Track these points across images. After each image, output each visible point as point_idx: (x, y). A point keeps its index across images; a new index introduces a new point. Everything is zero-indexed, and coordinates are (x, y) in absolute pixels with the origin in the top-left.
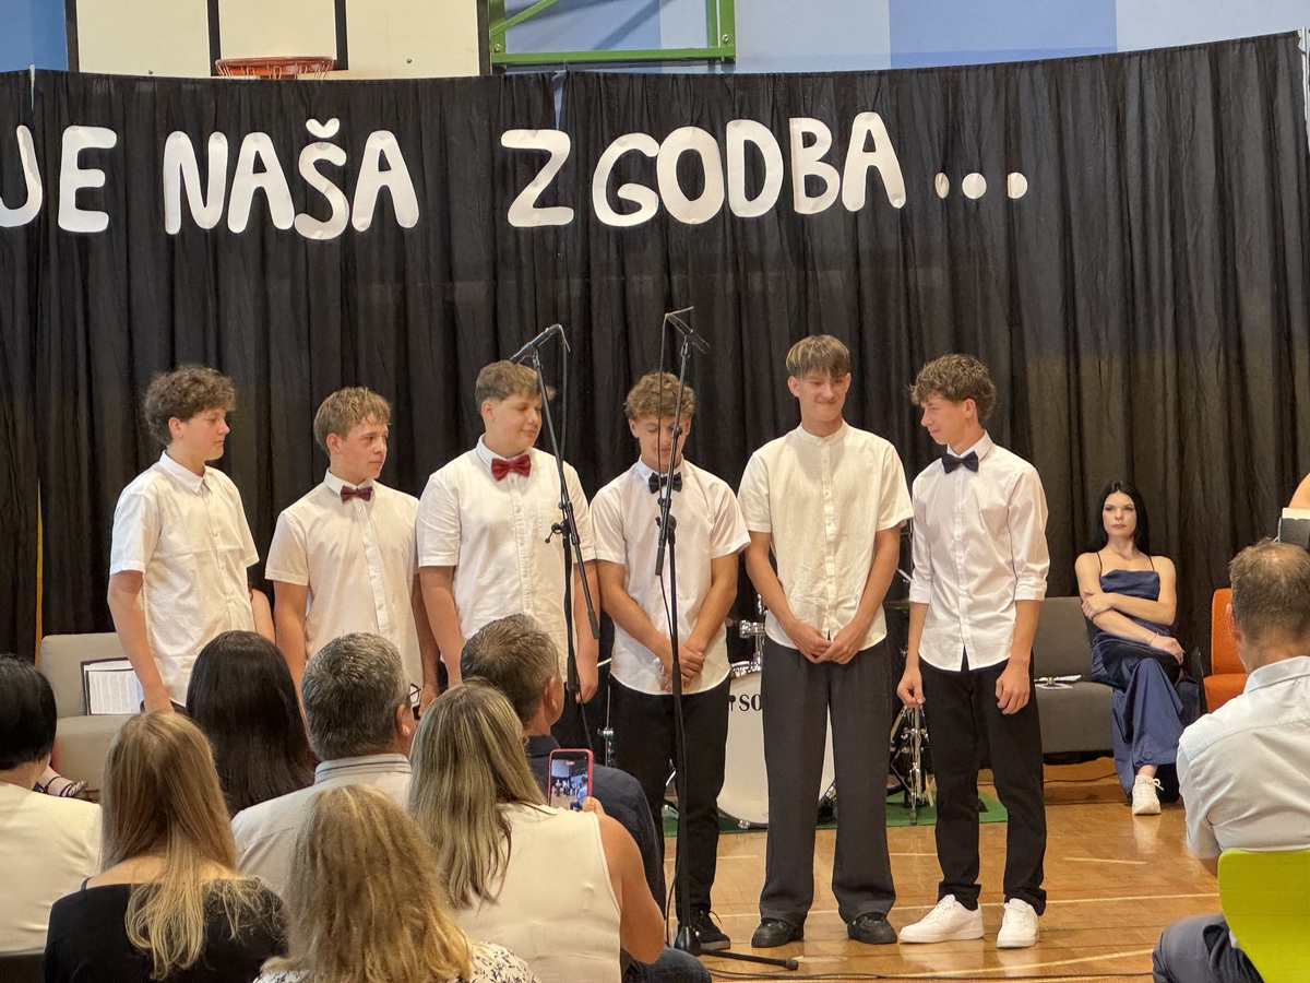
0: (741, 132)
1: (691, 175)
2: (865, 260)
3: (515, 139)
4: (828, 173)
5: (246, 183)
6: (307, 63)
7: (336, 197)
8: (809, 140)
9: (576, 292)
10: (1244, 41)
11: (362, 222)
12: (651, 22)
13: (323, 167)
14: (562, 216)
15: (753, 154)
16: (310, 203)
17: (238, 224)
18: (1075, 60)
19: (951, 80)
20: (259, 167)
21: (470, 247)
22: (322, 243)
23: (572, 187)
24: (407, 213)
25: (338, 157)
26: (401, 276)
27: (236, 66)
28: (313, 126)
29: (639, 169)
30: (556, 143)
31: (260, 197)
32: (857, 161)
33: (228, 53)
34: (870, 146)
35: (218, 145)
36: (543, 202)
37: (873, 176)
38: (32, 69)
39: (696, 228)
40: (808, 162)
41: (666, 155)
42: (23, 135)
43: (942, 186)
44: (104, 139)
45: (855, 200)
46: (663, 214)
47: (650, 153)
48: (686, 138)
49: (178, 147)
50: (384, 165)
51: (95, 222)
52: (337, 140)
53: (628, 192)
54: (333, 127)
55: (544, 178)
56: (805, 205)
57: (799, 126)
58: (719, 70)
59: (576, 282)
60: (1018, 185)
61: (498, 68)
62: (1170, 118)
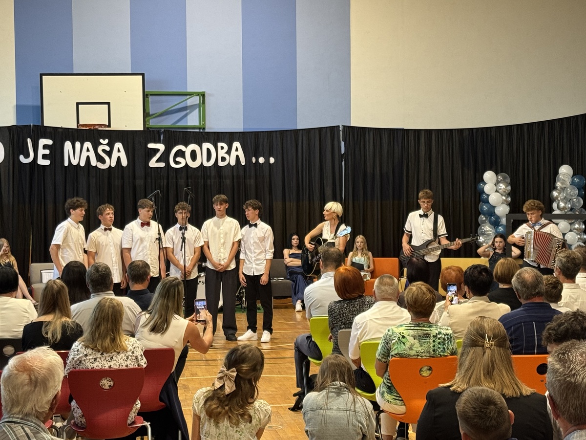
0: (206, 145)
1: (194, 155)
2: (235, 178)
3: (151, 146)
4: (227, 156)
5: (85, 154)
6: (101, 125)
7: (107, 158)
8: (222, 148)
9: (165, 184)
10: (327, 127)
11: (113, 165)
12: (185, 119)
13: (104, 151)
14: (162, 165)
15: (209, 151)
16: (100, 159)
17: (82, 164)
18: (286, 131)
19: (257, 134)
20: (88, 150)
21: (140, 172)
22: (103, 169)
23: (165, 158)
24: (124, 163)
25: (108, 148)
26: (123, 178)
27: (83, 126)
28: (101, 141)
29: (181, 154)
30: (161, 147)
31: (88, 157)
32: (234, 153)
33: (81, 123)
34: (237, 150)
35: (78, 145)
36: (158, 161)
37: (237, 157)
38: (32, 124)
39: (195, 168)
40: (222, 153)
41: (188, 150)
42: (29, 141)
43: (254, 160)
44: (49, 142)
45: (233, 163)
46: (186, 165)
47: (184, 150)
48: (193, 147)
49: (68, 145)
50: (119, 151)
51: (47, 162)
52: (107, 144)
53: (178, 159)
54: (106, 141)
55: (158, 155)
56: (221, 164)
57: (220, 145)
58: (201, 131)
59: (165, 180)
60: (272, 160)
61: (148, 128)
62: (309, 145)
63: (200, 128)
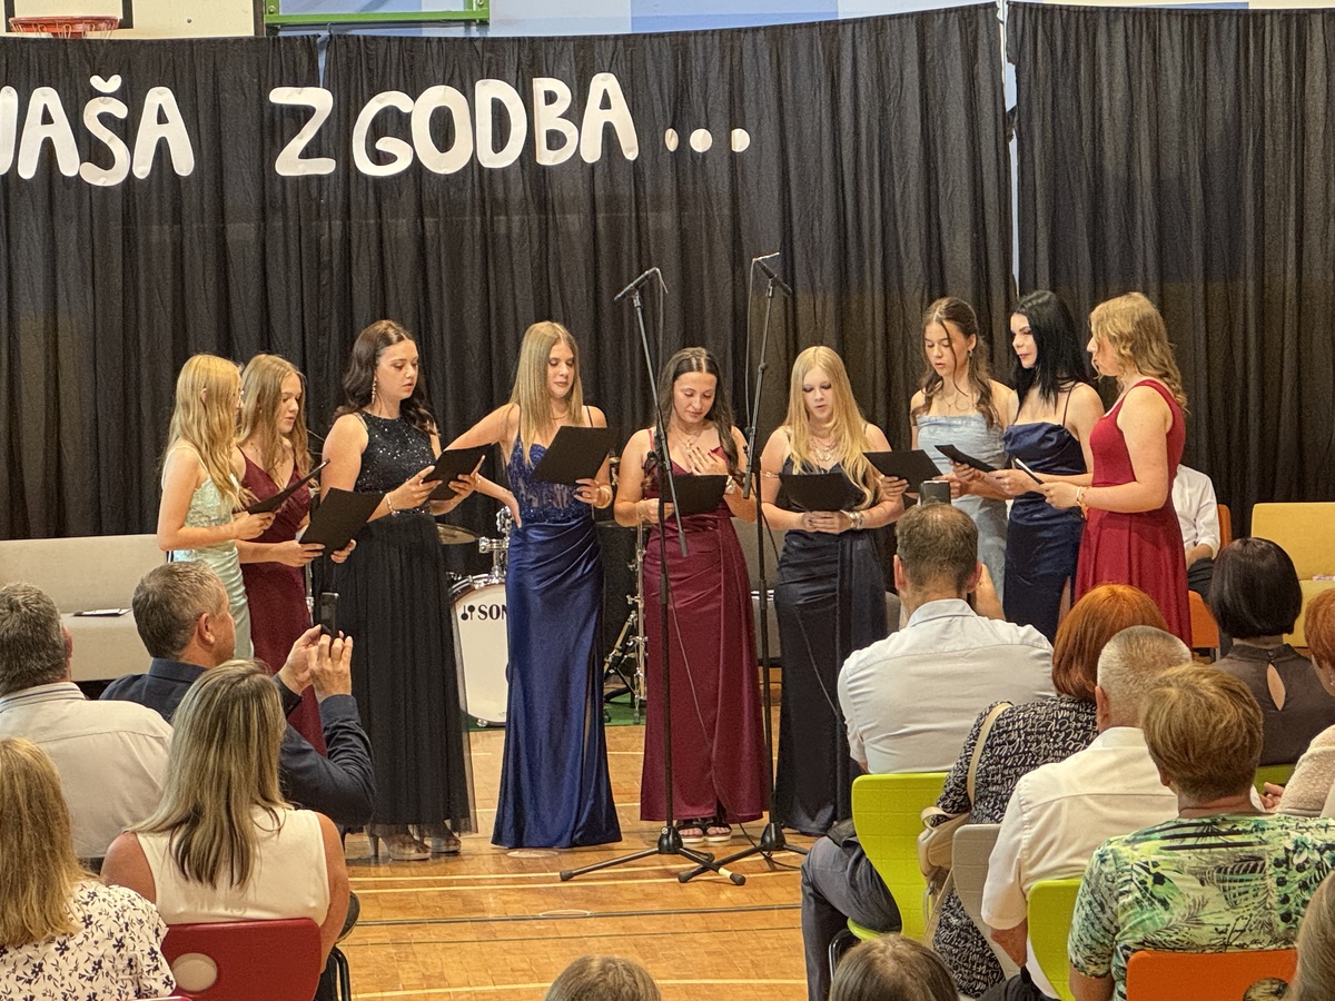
0: (490, 90)
1: (442, 128)
2: (600, 206)
3: (282, 96)
4: (567, 128)
5: (35, 133)
6: (95, 22)
7: (118, 147)
8: (551, 98)
9: (337, 235)
11: (142, 170)
13: (106, 119)
14: (325, 166)
15: (500, 109)
16: (95, 152)
17: (27, 171)
18: (795, 27)
19: (680, 44)
20: (47, 119)
21: (240, 193)
22: (106, 190)
23: (334, 140)
24: (184, 161)
25: (120, 110)
26: (177, 217)
27: (27, 25)
28: (97, 82)
29: (395, 124)
30: (320, 100)
31: (48, 146)
32: (594, 117)
33: (21, 13)
34: (606, 103)
35: (9, 97)
36: (306, 154)
37: (609, 131)
39: (447, 177)
40: (549, 118)
41: (420, 111)
43: (672, 140)
45: (592, 153)
46: (417, 165)
47: (405, 110)
48: (440, 95)
50: (162, 118)
52: (119, 95)
53: (385, 144)
54: (115, 83)
55: (309, 131)
56: (546, 157)
57: (541, 85)
58: (475, 32)
59: (338, 225)
60: (740, 140)
61: (273, 29)
62: (880, 80)
63: (468, 23)
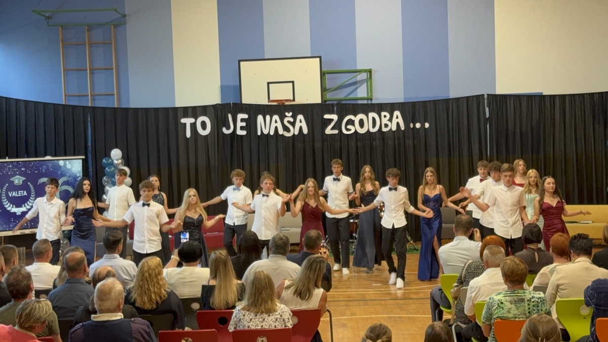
0: (372, 115)
1: (361, 123)
2: (396, 139)
3: (327, 116)
4: (389, 123)
5: (273, 125)
6: (287, 100)
7: (291, 128)
8: (385, 116)
9: (339, 145)
10: (473, 96)
11: (297, 133)
12: (355, 92)
13: (289, 122)
14: (336, 132)
15: (374, 119)
16: (286, 129)
17: (272, 133)
18: (439, 100)
19: (414, 104)
20: (276, 122)
21: (318, 137)
22: (289, 137)
23: (338, 126)
24: (305, 131)
25: (292, 120)
26: (304, 142)
27: (273, 101)
28: (287, 114)
29: (351, 122)
30: (335, 117)
31: (276, 128)
32: (395, 121)
33: (271, 98)
34: (397, 117)
35: (268, 117)
36: (332, 129)
37: (398, 124)
38: (231, 103)
39: (363, 134)
40: (385, 121)
41: (356, 119)
42: (230, 116)
43: (412, 126)
44: (246, 116)
45: (394, 128)
46: (356, 131)
47: (353, 119)
48: (361, 116)
49: (260, 118)
50: (301, 121)
51: (244, 133)
52: (292, 116)
53: (349, 127)
54: (291, 114)
55: (332, 124)
56: (384, 129)
57: (383, 114)
58: (370, 102)
59: (339, 144)
60: (427, 125)
61: (325, 101)
62: (458, 112)
63: (368, 99)
